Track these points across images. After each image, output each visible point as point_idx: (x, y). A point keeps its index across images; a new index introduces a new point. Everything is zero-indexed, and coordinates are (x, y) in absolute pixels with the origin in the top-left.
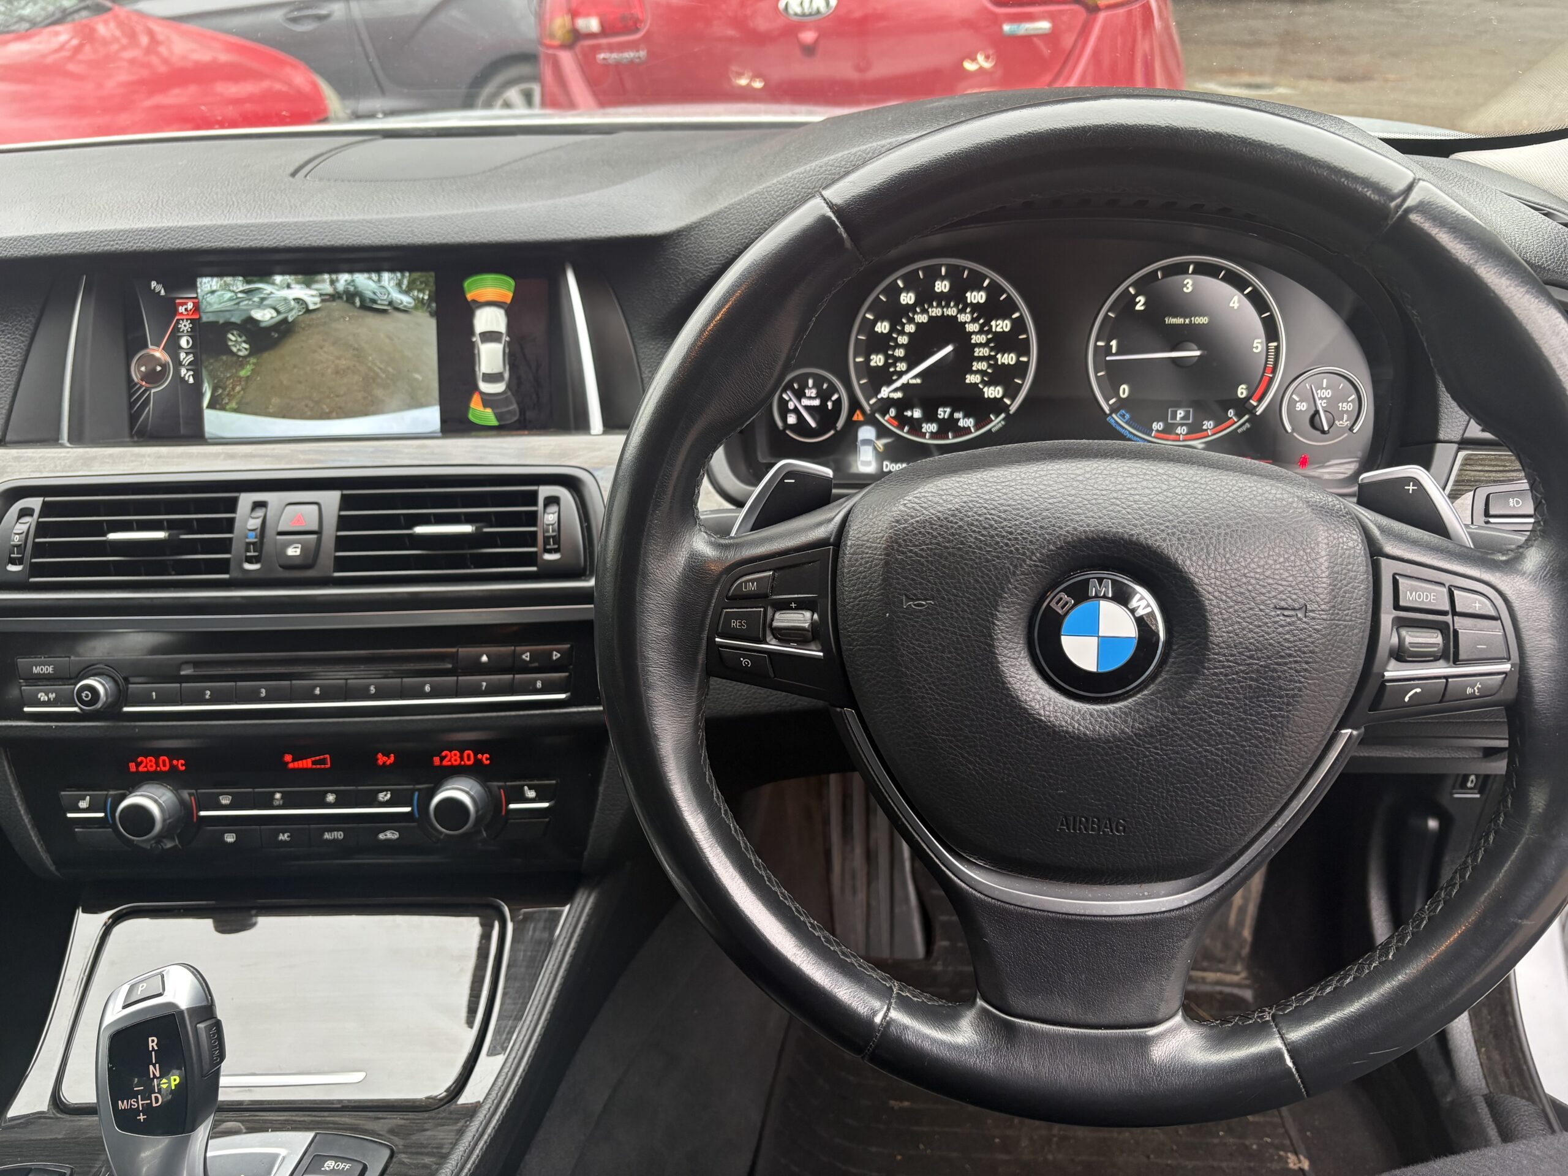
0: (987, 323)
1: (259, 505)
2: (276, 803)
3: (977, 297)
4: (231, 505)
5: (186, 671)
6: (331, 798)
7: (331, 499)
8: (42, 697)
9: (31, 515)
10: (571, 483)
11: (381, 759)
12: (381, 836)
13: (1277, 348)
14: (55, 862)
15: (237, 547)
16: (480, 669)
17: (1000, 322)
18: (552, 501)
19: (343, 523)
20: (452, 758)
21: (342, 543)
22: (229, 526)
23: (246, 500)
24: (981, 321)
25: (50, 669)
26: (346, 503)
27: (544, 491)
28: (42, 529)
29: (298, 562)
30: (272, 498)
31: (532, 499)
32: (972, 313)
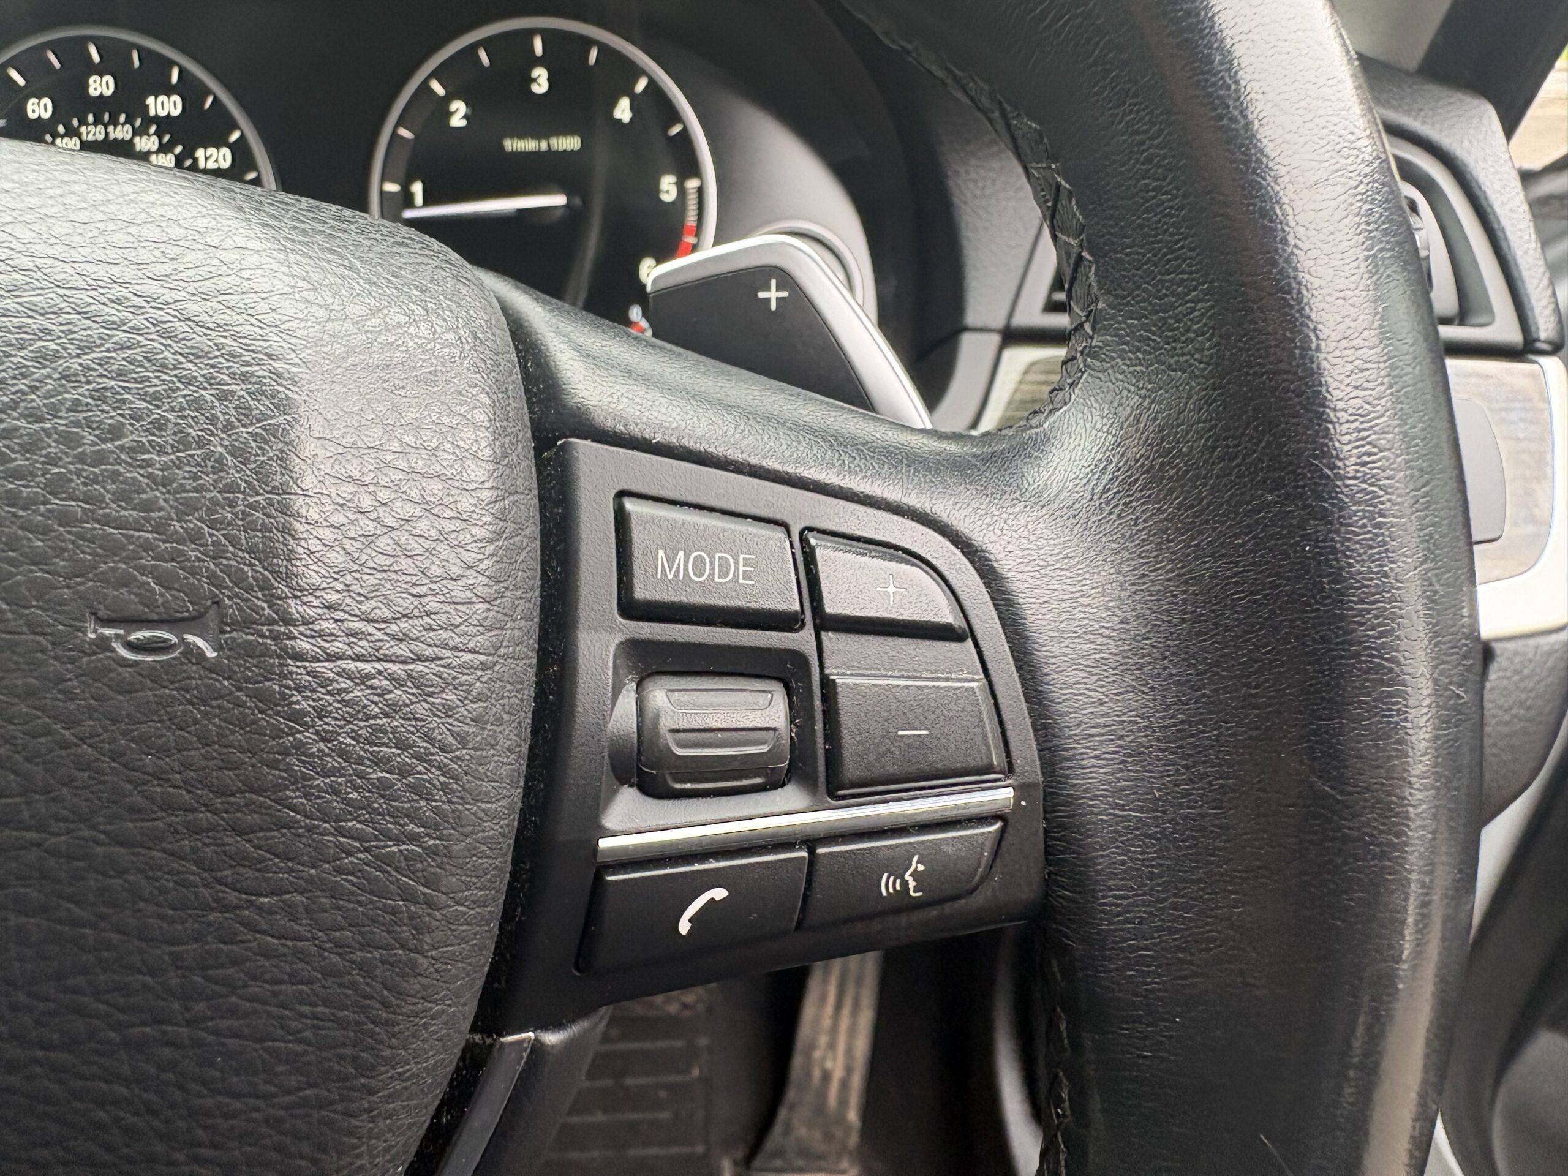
0: (189, 152)
3: (168, 106)
13: (700, 191)
17: (212, 151)
24: (178, 149)
32: (159, 134)
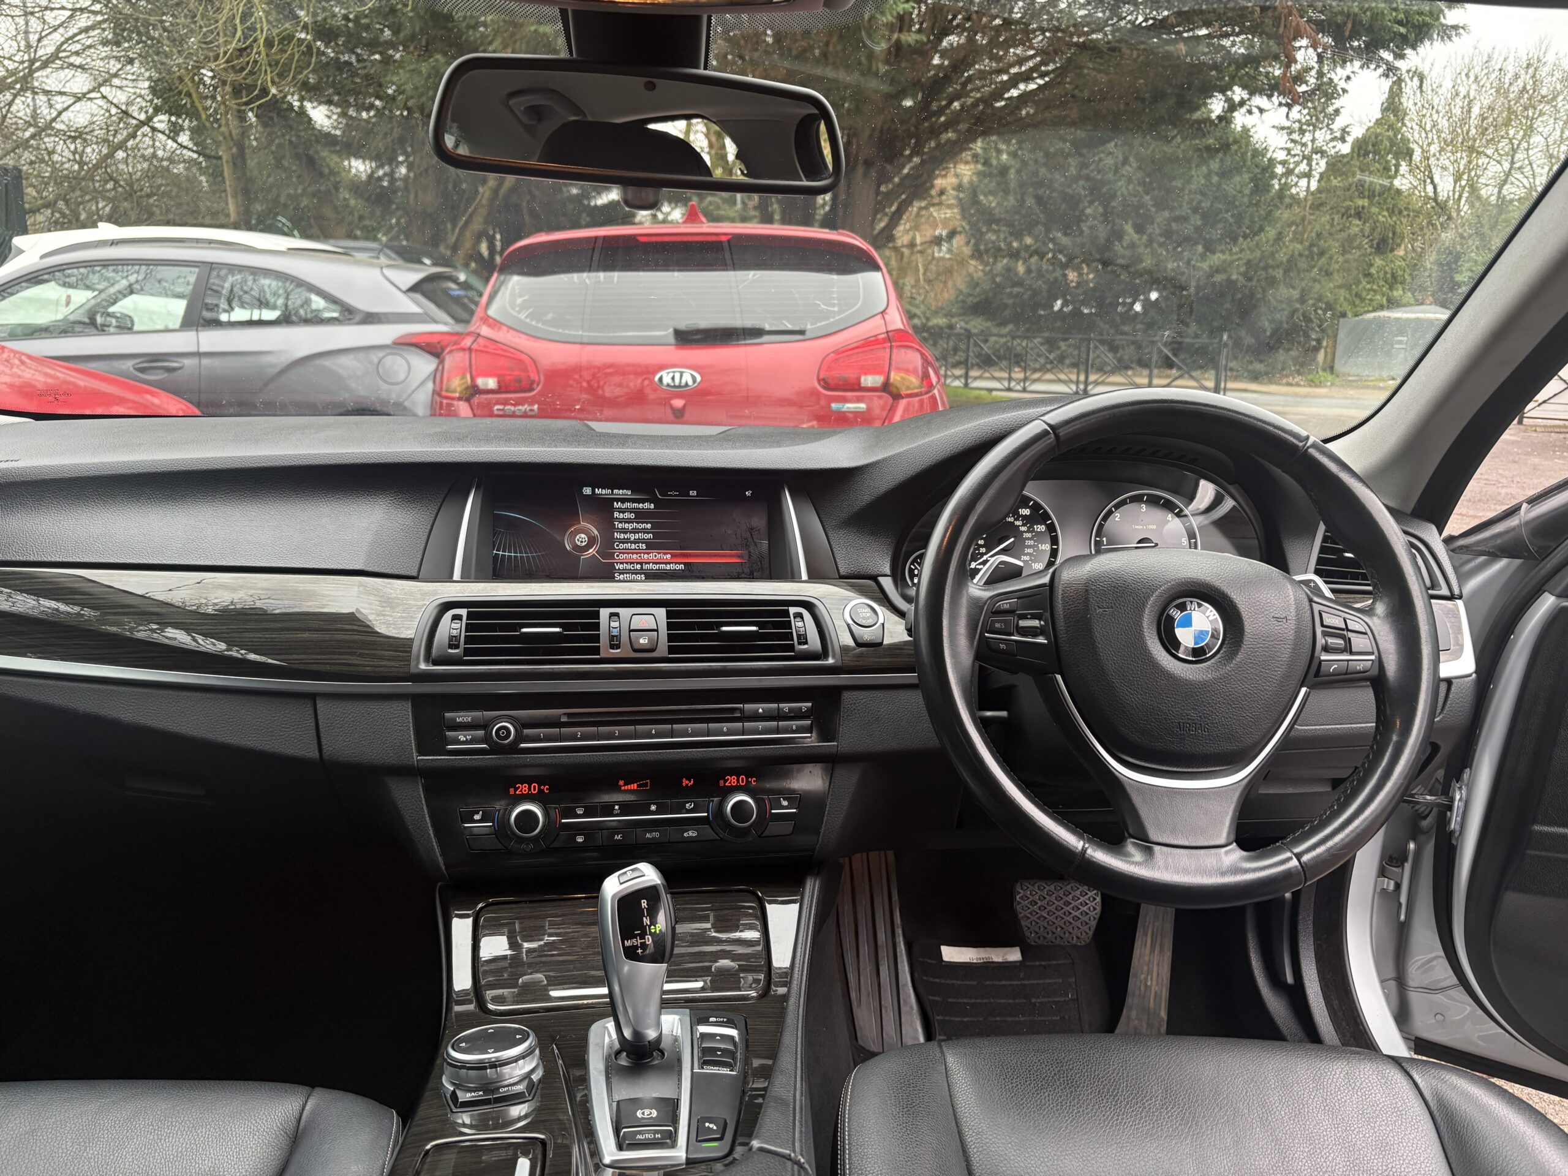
1: (612, 615)
2: (615, 812)
3: (1025, 512)
4: (597, 615)
5: (564, 719)
6: (653, 808)
7: (661, 612)
8: (462, 738)
9: (461, 620)
10: (808, 606)
11: (685, 782)
12: (685, 835)
14: (445, 864)
15: (604, 641)
16: (756, 717)
18: (799, 616)
19: (670, 626)
20: (732, 780)
21: (671, 638)
22: (597, 626)
23: (604, 613)
25: (469, 719)
26: (669, 615)
27: (793, 610)
28: (469, 628)
29: (648, 647)
30: (624, 612)
31: (786, 614)
